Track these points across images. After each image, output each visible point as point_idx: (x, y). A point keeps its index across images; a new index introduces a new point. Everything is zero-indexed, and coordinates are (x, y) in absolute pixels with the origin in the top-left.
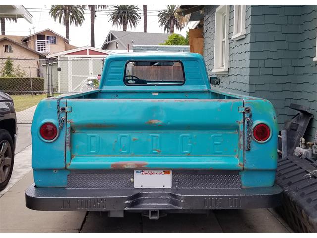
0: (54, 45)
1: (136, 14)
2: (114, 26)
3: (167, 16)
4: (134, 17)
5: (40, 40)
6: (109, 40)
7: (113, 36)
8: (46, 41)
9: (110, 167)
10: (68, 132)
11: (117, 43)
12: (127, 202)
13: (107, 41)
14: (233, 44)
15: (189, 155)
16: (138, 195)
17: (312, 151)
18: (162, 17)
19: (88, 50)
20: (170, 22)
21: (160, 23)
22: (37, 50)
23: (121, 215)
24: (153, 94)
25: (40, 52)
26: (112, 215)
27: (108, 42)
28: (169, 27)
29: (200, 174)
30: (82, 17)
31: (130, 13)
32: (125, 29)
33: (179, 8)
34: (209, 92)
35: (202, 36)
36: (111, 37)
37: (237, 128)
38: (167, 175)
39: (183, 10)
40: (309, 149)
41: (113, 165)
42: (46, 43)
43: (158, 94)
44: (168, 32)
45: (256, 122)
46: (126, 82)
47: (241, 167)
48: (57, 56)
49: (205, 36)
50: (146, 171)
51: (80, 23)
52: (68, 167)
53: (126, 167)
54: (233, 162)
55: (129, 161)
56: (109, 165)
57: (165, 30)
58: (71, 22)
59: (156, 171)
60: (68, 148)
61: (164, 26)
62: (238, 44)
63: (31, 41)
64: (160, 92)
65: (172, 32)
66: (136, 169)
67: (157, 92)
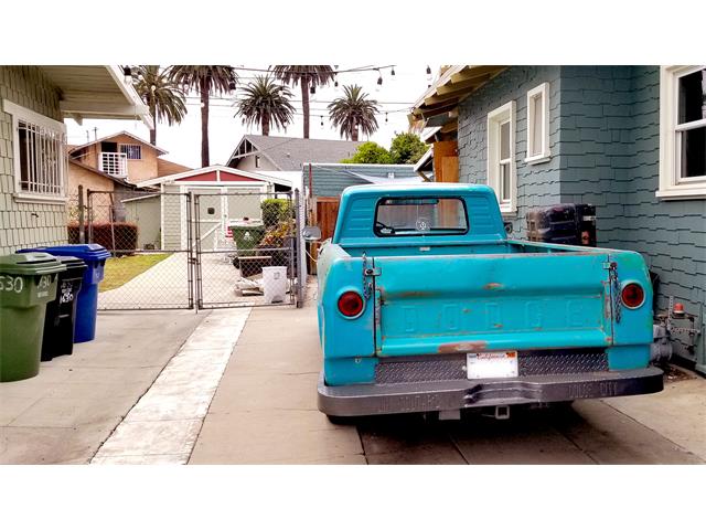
0: (136, 163)
1: (287, 104)
2: (246, 125)
3: (346, 108)
4: (282, 109)
5: (109, 153)
6: (242, 152)
7: (249, 145)
8: (119, 154)
9: (438, 352)
10: (377, 304)
11: (257, 158)
12: (467, 397)
13: (237, 154)
14: (525, 171)
15: (539, 329)
16: (479, 387)
17: (666, 327)
18: (336, 109)
19: (218, 173)
20: (350, 119)
21: (333, 120)
22: (101, 169)
23: (457, 416)
24: (422, 249)
25: (114, 175)
26: (442, 417)
27: (239, 156)
28: (347, 128)
29: (554, 356)
30: (182, 107)
31: (276, 102)
32: (265, 132)
33: (417, 107)
34: (506, 244)
35: (456, 155)
36: (246, 146)
37: (601, 291)
38: (511, 359)
39: (424, 111)
40: (662, 324)
41: (441, 348)
42: (120, 158)
43: (428, 249)
44: (347, 137)
45: (625, 283)
46: (377, 231)
47: (610, 342)
48: (159, 185)
49: (462, 153)
50: (483, 355)
51: (178, 119)
52: (379, 353)
53: (459, 350)
54: (597, 336)
55: (461, 343)
56: (434, 347)
57: (342, 133)
58: (160, 116)
59: (497, 354)
60: (378, 326)
61: (339, 126)
62: (536, 170)
63: (90, 154)
64: (432, 246)
65: (355, 137)
66: (470, 352)
67: (426, 246)
